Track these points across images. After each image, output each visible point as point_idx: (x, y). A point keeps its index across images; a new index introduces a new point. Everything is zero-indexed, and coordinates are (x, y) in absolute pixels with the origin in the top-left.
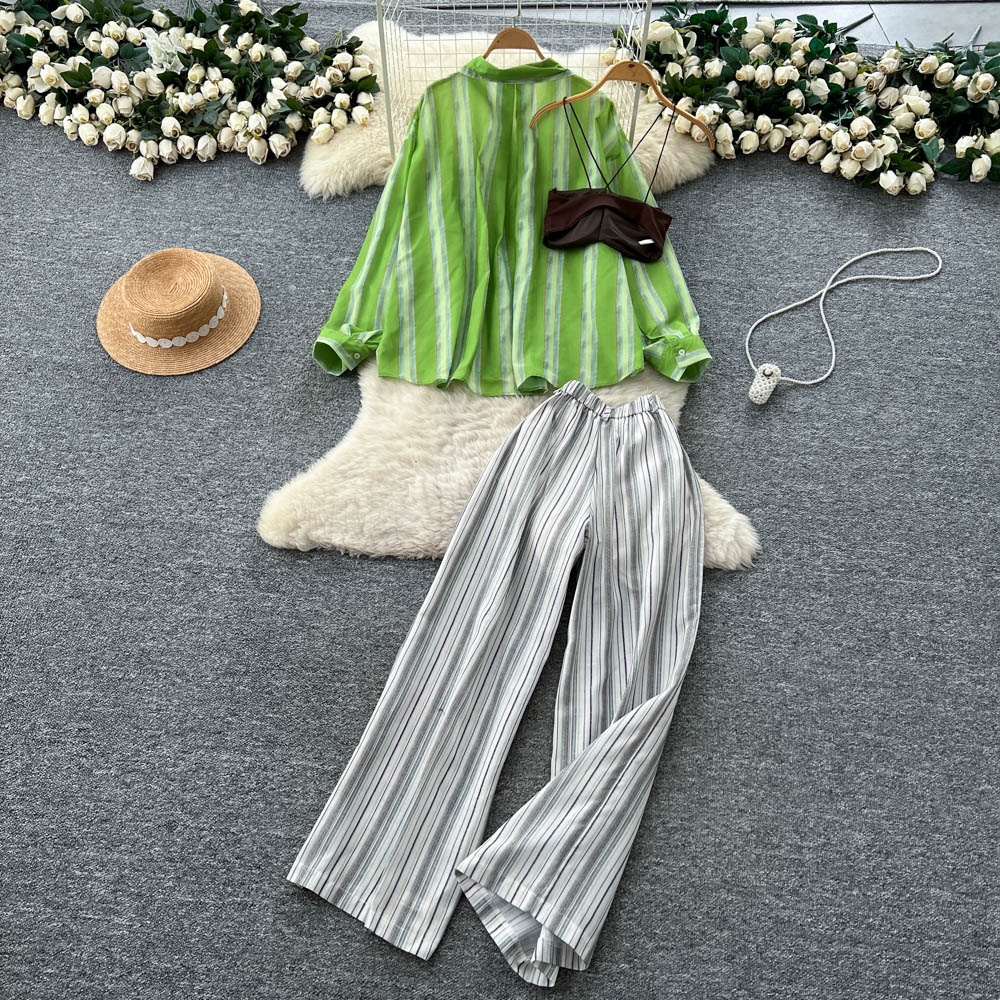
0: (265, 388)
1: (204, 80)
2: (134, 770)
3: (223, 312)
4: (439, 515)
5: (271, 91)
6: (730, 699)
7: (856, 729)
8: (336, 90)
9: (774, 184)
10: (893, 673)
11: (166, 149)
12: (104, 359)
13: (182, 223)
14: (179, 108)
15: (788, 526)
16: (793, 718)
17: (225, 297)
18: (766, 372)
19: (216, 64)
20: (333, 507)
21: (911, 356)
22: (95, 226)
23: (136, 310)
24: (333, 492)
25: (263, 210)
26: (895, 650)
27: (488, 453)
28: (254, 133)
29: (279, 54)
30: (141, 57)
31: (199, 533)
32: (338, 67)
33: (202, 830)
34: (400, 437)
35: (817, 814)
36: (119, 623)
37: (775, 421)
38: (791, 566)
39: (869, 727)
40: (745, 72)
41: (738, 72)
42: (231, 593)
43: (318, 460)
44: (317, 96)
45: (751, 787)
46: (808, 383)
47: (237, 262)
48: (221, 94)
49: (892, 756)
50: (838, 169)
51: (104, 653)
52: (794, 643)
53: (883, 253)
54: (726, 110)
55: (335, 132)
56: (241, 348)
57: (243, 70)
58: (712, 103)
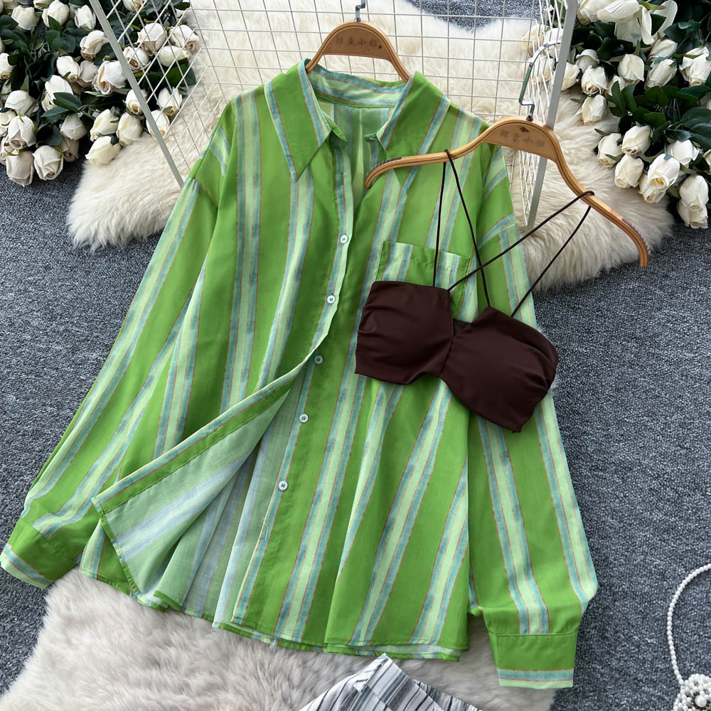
28: (12, 145)
32: (143, 46)
44: (104, 93)
55: (119, 149)
58: (682, 139)
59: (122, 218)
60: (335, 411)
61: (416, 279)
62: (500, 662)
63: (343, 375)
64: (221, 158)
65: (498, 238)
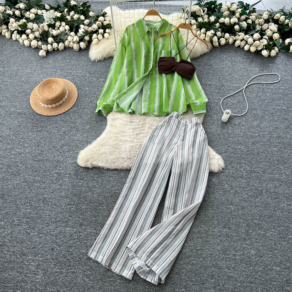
0: (79, 119)
1: (60, 26)
2: (42, 233)
3: (66, 96)
4: (130, 157)
5: (80, 29)
6: (215, 211)
7: (252, 220)
8: (99, 28)
9: (230, 54)
10: (263, 203)
11: (49, 47)
12: (32, 111)
13: (54, 69)
14: (53, 35)
15: (233, 159)
16: (234, 216)
17: (67, 92)
18: (227, 112)
19: (64, 21)
20: (99, 155)
21: (271, 107)
22: (29, 71)
23: (41, 97)
24: (99, 150)
25: (78, 65)
26: (264, 196)
27: (144, 138)
28: (75, 42)
29: (82, 17)
30: (42, 19)
31: (60, 163)
32: (100, 21)
33: (62, 250)
34: (118, 133)
35: (240, 245)
36: (37, 190)
37: (230, 127)
38: (234, 171)
39: (256, 219)
40: (222, 20)
41: (219, 20)
42: (69, 181)
43: (95, 141)
44: (94, 30)
45: (221, 237)
46: (239, 115)
47: (71, 81)
48: (65, 30)
49: (263, 228)
50: (250, 49)
51: (33, 199)
52: (235, 194)
53: (263, 75)
54: (216, 32)
55: (99, 41)
56: (72, 107)
57: (72, 23)
58: (211, 30)
59: (103, 54)
60: (156, 81)
61: (167, 56)
62: (194, 110)
63: (156, 75)
64: (126, 38)
65: (182, 46)
